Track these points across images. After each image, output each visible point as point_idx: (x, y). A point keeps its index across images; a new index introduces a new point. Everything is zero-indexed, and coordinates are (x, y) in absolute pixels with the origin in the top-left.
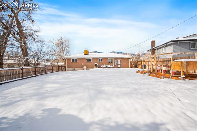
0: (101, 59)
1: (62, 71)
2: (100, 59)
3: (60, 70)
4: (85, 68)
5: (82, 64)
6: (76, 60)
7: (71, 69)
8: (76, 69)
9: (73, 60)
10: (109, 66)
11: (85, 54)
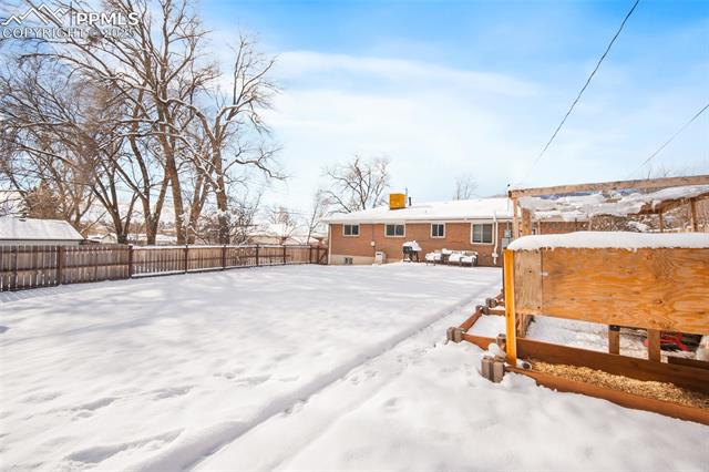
0: (441, 226)
1: (318, 262)
2: (435, 226)
3: (314, 260)
4: (380, 257)
5: (373, 244)
6: (356, 229)
7: (342, 258)
8: (355, 258)
9: (348, 228)
10: (454, 257)
11: (392, 209)
